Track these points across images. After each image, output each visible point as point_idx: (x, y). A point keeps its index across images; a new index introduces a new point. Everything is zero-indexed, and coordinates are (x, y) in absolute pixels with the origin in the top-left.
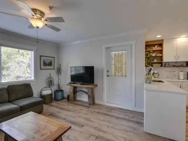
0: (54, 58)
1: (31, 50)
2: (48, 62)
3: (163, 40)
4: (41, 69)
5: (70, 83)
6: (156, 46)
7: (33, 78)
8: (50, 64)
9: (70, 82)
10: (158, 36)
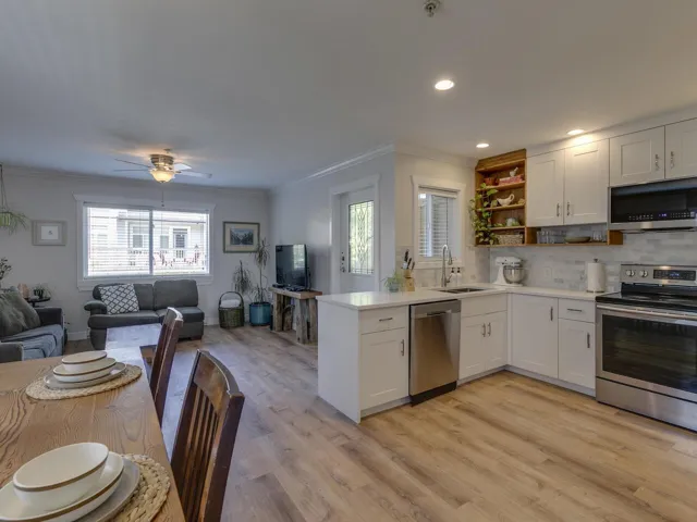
0: (258, 224)
1: (206, 212)
2: (241, 235)
3: (524, 150)
4: (225, 251)
5: (274, 286)
6: (512, 173)
7: (206, 271)
8: (248, 240)
9: (275, 283)
10: (483, 146)
